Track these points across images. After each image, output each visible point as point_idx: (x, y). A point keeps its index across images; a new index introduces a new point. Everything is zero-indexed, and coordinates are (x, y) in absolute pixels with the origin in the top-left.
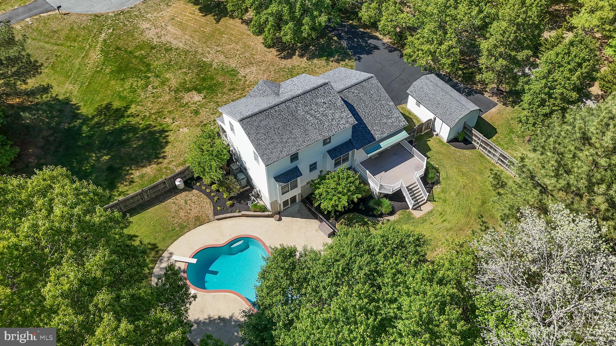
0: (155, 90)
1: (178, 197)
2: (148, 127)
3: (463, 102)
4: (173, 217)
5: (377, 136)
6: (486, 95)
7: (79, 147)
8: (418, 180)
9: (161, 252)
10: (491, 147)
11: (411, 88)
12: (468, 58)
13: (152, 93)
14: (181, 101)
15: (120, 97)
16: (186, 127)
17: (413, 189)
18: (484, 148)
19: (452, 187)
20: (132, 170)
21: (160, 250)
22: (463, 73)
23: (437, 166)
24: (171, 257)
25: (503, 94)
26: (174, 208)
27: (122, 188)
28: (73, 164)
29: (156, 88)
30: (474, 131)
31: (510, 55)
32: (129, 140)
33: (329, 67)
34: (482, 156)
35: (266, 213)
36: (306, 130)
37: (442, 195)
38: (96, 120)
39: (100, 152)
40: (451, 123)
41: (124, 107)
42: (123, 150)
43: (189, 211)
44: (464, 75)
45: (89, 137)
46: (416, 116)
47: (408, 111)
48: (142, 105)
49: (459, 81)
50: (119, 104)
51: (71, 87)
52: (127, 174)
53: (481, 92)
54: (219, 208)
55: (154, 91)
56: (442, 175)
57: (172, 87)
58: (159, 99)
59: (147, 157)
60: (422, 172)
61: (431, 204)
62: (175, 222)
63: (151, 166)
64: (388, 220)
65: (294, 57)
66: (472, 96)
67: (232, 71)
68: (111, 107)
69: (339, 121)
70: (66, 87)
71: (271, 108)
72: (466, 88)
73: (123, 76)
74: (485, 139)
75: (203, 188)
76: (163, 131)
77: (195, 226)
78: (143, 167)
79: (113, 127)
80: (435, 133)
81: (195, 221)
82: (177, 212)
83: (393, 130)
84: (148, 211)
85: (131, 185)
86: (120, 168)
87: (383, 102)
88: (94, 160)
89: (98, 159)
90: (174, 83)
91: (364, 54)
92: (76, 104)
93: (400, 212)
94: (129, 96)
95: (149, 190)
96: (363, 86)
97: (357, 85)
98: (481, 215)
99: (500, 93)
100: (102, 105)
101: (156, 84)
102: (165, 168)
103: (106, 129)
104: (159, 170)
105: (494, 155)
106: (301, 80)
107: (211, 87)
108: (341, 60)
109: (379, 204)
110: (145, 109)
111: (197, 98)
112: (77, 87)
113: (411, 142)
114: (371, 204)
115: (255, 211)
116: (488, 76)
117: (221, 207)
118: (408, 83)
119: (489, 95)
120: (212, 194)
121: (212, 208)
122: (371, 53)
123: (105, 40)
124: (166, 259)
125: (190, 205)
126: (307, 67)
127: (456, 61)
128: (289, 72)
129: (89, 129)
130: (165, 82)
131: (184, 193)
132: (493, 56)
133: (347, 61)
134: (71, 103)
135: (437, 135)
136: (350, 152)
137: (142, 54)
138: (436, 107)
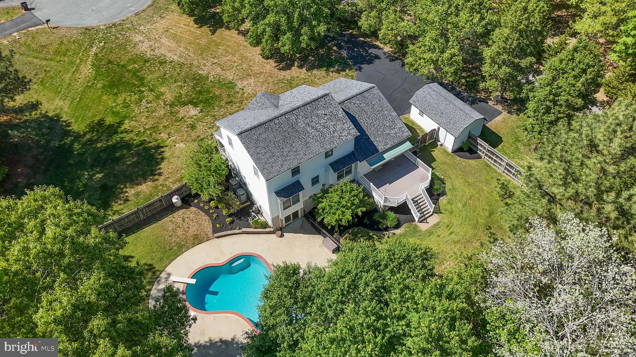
0: (150, 105)
1: (175, 215)
2: (143, 143)
3: (467, 111)
4: (170, 236)
5: (380, 148)
6: (491, 103)
7: (71, 165)
8: (423, 192)
9: (158, 273)
10: (497, 157)
11: (414, 98)
12: (470, 66)
13: (146, 108)
14: (177, 116)
15: (113, 113)
16: (182, 142)
17: (419, 201)
18: (490, 157)
19: (459, 198)
20: (127, 188)
21: (158, 270)
22: (466, 81)
23: (442, 177)
24: (168, 277)
25: (507, 102)
26: (171, 226)
27: (116, 207)
28: (65, 183)
29: (151, 102)
30: (480, 141)
31: (513, 62)
32: (123, 157)
33: (329, 78)
34: (487, 165)
35: (268, 230)
36: (308, 143)
37: (448, 207)
38: (88, 137)
39: (93, 170)
40: (455, 133)
41: (117, 123)
42: (117, 167)
43: (187, 229)
44: (467, 83)
45: (81, 155)
46: (419, 126)
47: (411, 121)
48: (136, 121)
49: (462, 89)
50: (111, 120)
51: (61, 103)
52: (122, 193)
53: (485, 101)
54: (218, 226)
55: (148, 106)
56: (448, 186)
57: (167, 101)
58: (154, 114)
59: (142, 175)
60: (427, 183)
61: (437, 215)
62: (173, 241)
63: (146, 184)
64: (394, 234)
65: (293, 68)
66: (476, 104)
67: (229, 83)
68: (104, 123)
69: (341, 133)
70: (56, 103)
71: (271, 120)
72: (470, 97)
73: (116, 90)
74: (490, 148)
75: (202, 205)
76: (159, 147)
77: (194, 245)
78: (138, 184)
79: (106, 144)
80: (439, 143)
81: (194, 239)
82: (174, 230)
83: (396, 141)
84: (144, 230)
85: (126, 203)
86: (114, 187)
87: (386, 113)
88: (86, 179)
89: (91, 177)
90: (169, 97)
91: (364, 64)
92: (67, 120)
93: (406, 225)
94: (122, 112)
95: (145, 208)
96: (364, 97)
97: (358, 96)
98: (489, 227)
99: (505, 101)
100: (94, 121)
101: (151, 98)
102: (161, 185)
103: (99, 146)
104: (155, 188)
105: (500, 164)
106: (301, 92)
107: (208, 100)
108: (341, 71)
109: (384, 218)
110: (139, 125)
111: (193, 111)
112: (67, 103)
113: (415, 153)
114: (376, 217)
115: (256, 228)
116: (491, 84)
117: (220, 225)
118: (411, 93)
119: (493, 103)
120: (211, 211)
121: (211, 225)
122: (372, 63)
123: (96, 54)
124: (163, 280)
125: (188, 223)
126: (306, 78)
127: (459, 69)
128: (288, 83)
129: (80, 146)
130: (160, 96)
131: (181, 210)
132: (496, 63)
133: (347, 71)
134: (61, 119)
135: (442, 145)
136: (353, 165)
137: (135, 68)
138: (440, 116)
